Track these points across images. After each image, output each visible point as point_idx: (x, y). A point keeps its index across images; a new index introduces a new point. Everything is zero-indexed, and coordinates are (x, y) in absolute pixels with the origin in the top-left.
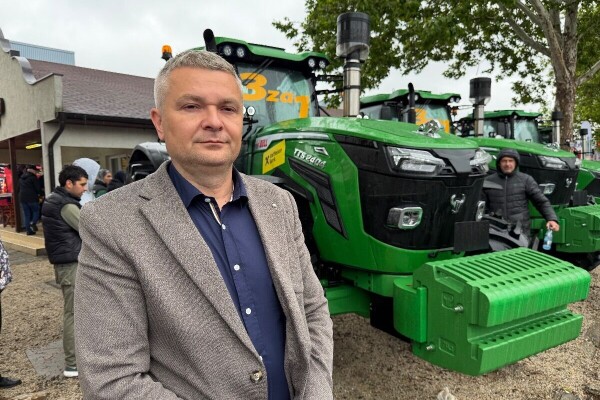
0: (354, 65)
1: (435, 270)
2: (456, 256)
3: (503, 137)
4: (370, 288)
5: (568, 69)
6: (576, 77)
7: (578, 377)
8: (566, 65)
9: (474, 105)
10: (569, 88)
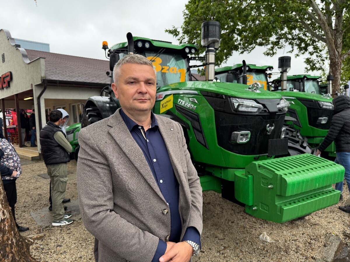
0: (212, 51)
1: (257, 166)
2: (269, 158)
3: (298, 91)
4: (221, 177)
5: (337, 50)
6: (342, 54)
7: (340, 227)
8: (336, 48)
9: (281, 72)
10: (338, 61)
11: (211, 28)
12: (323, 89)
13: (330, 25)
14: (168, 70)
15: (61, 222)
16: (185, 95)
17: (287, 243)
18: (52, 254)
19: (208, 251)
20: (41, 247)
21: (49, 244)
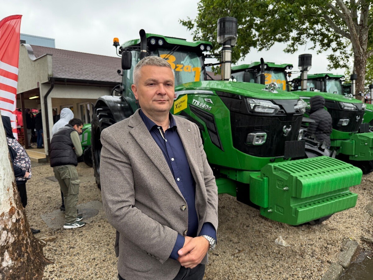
0: (228, 48)
1: (273, 168)
2: (286, 160)
3: (319, 91)
4: (236, 179)
5: (362, 47)
6: (367, 51)
7: (358, 232)
8: (360, 45)
9: (301, 71)
10: (362, 59)
11: (227, 25)
12: (346, 89)
13: (355, 20)
14: (182, 68)
15: (73, 225)
16: (199, 95)
17: (303, 247)
18: (65, 255)
19: (223, 255)
20: (54, 248)
21: (62, 245)
